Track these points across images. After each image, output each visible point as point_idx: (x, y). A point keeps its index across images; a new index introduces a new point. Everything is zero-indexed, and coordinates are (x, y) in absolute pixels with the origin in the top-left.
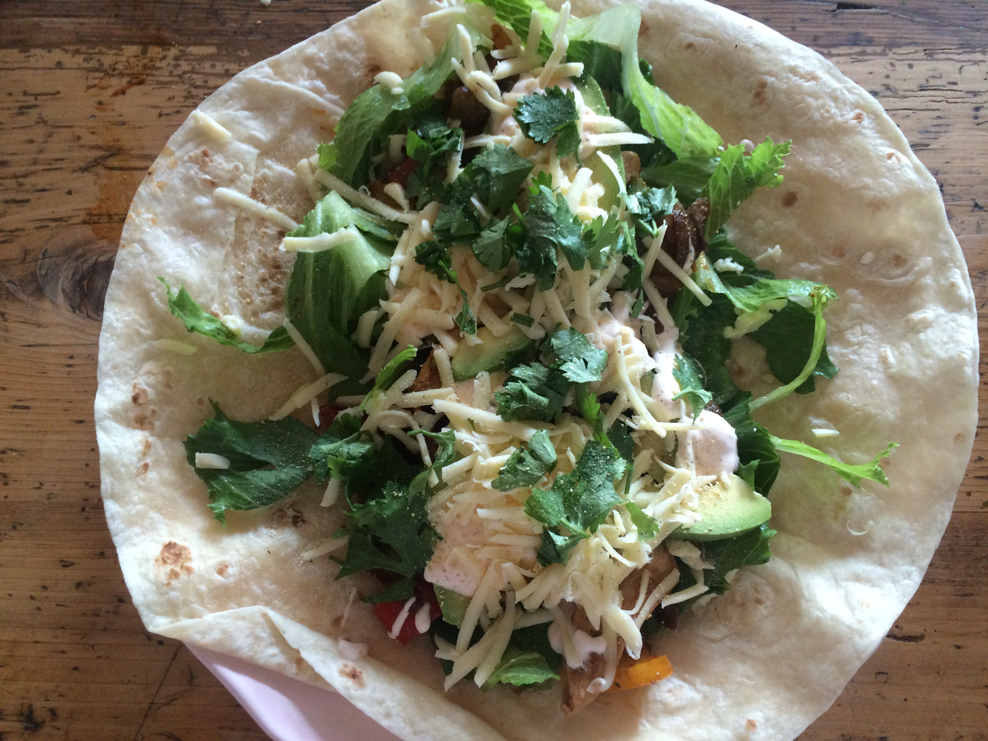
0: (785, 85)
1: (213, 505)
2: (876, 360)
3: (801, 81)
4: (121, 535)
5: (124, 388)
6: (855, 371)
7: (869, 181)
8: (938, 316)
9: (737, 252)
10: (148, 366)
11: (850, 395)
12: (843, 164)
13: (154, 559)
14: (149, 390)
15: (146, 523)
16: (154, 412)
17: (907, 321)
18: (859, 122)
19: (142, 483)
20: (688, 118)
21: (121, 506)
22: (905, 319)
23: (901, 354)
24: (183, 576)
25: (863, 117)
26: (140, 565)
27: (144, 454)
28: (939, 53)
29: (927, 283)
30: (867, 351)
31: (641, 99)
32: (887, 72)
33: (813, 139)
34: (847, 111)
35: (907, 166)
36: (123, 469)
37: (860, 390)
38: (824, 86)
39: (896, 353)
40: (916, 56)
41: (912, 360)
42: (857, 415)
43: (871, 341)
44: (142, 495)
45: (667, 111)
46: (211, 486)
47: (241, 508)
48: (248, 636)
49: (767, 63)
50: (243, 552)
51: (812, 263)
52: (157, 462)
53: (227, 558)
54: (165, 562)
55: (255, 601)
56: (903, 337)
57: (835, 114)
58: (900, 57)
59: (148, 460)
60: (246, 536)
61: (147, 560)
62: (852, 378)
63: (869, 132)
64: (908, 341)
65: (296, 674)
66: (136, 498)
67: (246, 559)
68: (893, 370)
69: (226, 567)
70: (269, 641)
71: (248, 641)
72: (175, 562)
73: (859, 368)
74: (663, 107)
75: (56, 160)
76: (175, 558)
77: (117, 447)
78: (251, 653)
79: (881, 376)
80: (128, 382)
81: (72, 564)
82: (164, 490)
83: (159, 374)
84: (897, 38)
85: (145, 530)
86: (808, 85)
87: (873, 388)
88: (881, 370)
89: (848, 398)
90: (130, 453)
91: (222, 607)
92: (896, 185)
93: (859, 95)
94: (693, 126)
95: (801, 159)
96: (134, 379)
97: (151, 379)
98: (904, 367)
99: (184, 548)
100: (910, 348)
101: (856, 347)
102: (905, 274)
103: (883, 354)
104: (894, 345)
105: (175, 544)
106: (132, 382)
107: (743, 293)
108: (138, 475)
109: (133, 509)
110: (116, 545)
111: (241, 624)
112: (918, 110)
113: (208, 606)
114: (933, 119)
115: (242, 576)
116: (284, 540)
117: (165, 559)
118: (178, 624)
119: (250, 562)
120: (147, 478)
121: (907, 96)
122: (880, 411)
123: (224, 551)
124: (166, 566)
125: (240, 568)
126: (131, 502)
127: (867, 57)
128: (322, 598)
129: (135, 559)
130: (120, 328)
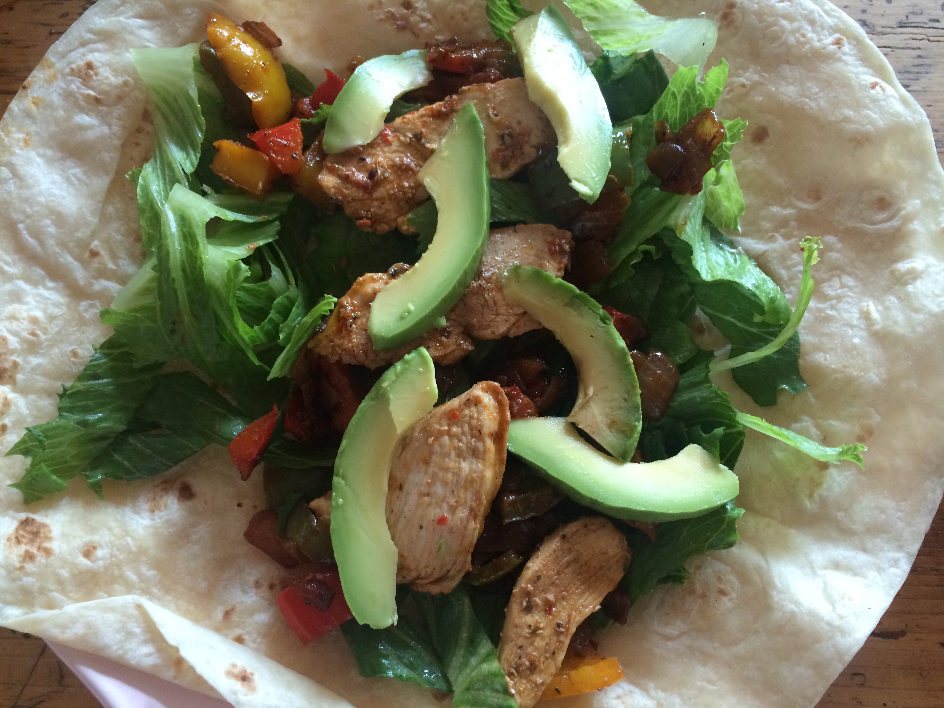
0: (756, 6)
2: (857, 315)
6: (833, 328)
7: (850, 113)
8: (928, 266)
10: (11, 310)
11: (828, 356)
12: (821, 94)
13: (6, 538)
14: (11, 338)
16: (16, 364)
17: (892, 272)
18: (839, 48)
22: (890, 269)
23: (887, 308)
24: (41, 558)
25: (842, 42)
27: (2, 413)
29: (916, 229)
30: (847, 306)
33: (787, 67)
34: (825, 35)
35: (892, 96)
37: (839, 350)
38: (799, 8)
39: (880, 308)
41: (899, 315)
42: (836, 378)
43: (851, 294)
48: (118, 631)
50: (117, 531)
51: (784, 207)
52: (17, 423)
53: (96, 538)
54: (18, 541)
55: (130, 588)
56: (888, 290)
57: (812, 38)
59: (7, 421)
60: (121, 510)
62: (830, 335)
63: (850, 59)
64: (894, 294)
65: (175, 677)
67: (119, 539)
68: (877, 327)
69: (95, 548)
70: (143, 638)
71: (119, 637)
72: (32, 541)
73: (838, 325)
76: (31, 537)
78: (120, 652)
79: (864, 333)
83: (24, 319)
86: (782, 6)
87: (854, 347)
88: (862, 326)
89: (826, 359)
91: (89, 595)
92: (880, 118)
93: (839, 18)
95: (774, 89)
97: (14, 326)
98: (890, 323)
99: (44, 525)
100: (896, 301)
101: (834, 302)
102: (890, 219)
103: (865, 309)
104: (878, 300)
105: (33, 520)
111: (110, 616)
112: (898, 48)
113: (71, 595)
114: (914, 58)
115: (113, 559)
116: (167, 517)
117: (20, 538)
118: (31, 616)
119: (124, 543)
120: (5, 441)
121: (885, 33)
122: (862, 374)
123: (93, 530)
124: (19, 546)
125: (112, 549)
128: (212, 586)
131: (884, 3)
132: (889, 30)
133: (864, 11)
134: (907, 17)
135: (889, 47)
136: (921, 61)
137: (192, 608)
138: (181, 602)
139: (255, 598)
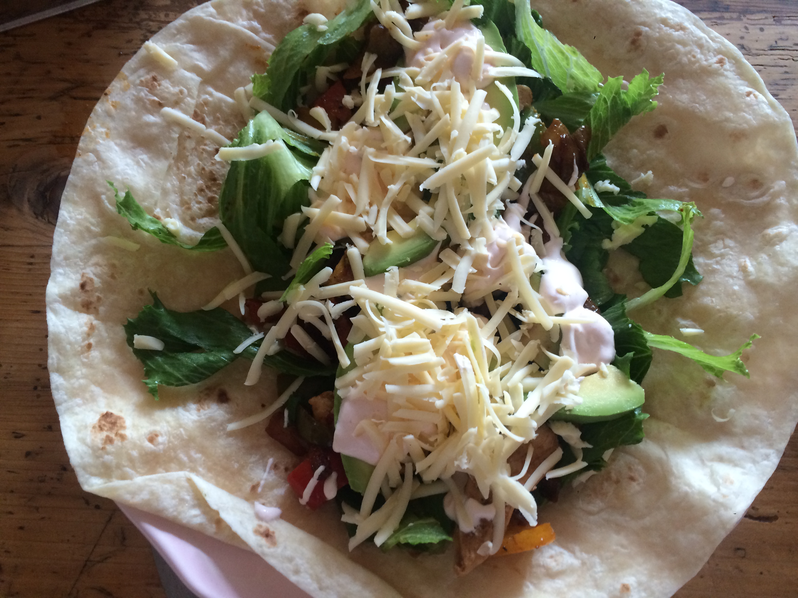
0: (657, 34)
1: (148, 381)
2: (736, 269)
3: (671, 30)
4: (64, 405)
5: (73, 277)
6: (718, 278)
7: (730, 115)
8: (791, 231)
9: (614, 176)
10: (95, 259)
11: (714, 299)
12: (708, 101)
13: (92, 426)
14: (96, 279)
15: (87, 395)
16: (99, 299)
17: (764, 236)
18: (722, 66)
19: (85, 360)
20: (574, 58)
21: (65, 380)
22: (762, 234)
23: (760, 263)
24: (117, 442)
25: (724, 61)
26: (79, 431)
27: (89, 335)
28: (786, 20)
29: (781, 203)
30: (729, 262)
31: (532, 42)
32: (742, 34)
33: (681, 80)
34: (710, 56)
35: (764, 102)
36: (68, 347)
37: (723, 295)
38: (691, 36)
39: (755, 263)
40: (767, 22)
41: (768, 268)
42: (720, 316)
43: (731, 252)
44: (84, 370)
45: (555, 52)
46: (146, 365)
47: (172, 384)
48: (173, 498)
49: (642, 15)
50: (173, 423)
51: (680, 187)
52: (100, 343)
53: (158, 428)
54: (101, 428)
55: (182, 466)
56: (760, 249)
57: (701, 59)
58: (753, 22)
59: (92, 341)
60: (176, 410)
61: (86, 427)
62: (715, 284)
63: (730, 74)
64: (765, 253)
65: (216, 533)
66: (79, 373)
67: (175, 430)
68: (752, 278)
69: (157, 436)
70: (191, 503)
71: (174, 502)
72: (111, 429)
73: (721, 276)
74: (551, 48)
75: (30, 90)
76: (110, 425)
77: (64, 327)
78: (175, 513)
79: (742, 283)
80: (77, 272)
81: (23, 436)
82: (105, 367)
83: (105, 265)
84: (750, 6)
85: (85, 401)
86: (676, 34)
87: (734, 293)
88: (741, 277)
89: (712, 302)
90: (75, 333)
91: (152, 471)
92: (754, 119)
93: (722, 43)
94: (577, 65)
95: (671, 97)
96: (82, 269)
97: (98, 270)
98: (762, 274)
99: (120, 418)
100: (767, 258)
101: (719, 258)
102: (762, 195)
103: (743, 264)
104: (752, 257)
105: (112, 414)
106: (81, 272)
107: (619, 211)
108: (82, 353)
109: (76, 383)
110: (59, 413)
111: (168, 487)
112: (768, 66)
113: (139, 470)
114: (782, 73)
115: (170, 444)
116: (209, 415)
117: (102, 426)
118: (110, 484)
119: (178, 432)
120: (90, 356)
121: (758, 54)
122: (741, 313)
123: (155, 423)
124: (102, 432)
125: (169, 437)
126: (74, 376)
127: (725, 22)
128: (242, 467)
129: (75, 426)
130: (73, 224)
131: (758, 31)
132: (762, 52)
133: (742, 38)
134: (776, 42)
135: (762, 65)
136: (787, 76)
137: (227, 483)
138: (219, 478)
139: (274, 477)
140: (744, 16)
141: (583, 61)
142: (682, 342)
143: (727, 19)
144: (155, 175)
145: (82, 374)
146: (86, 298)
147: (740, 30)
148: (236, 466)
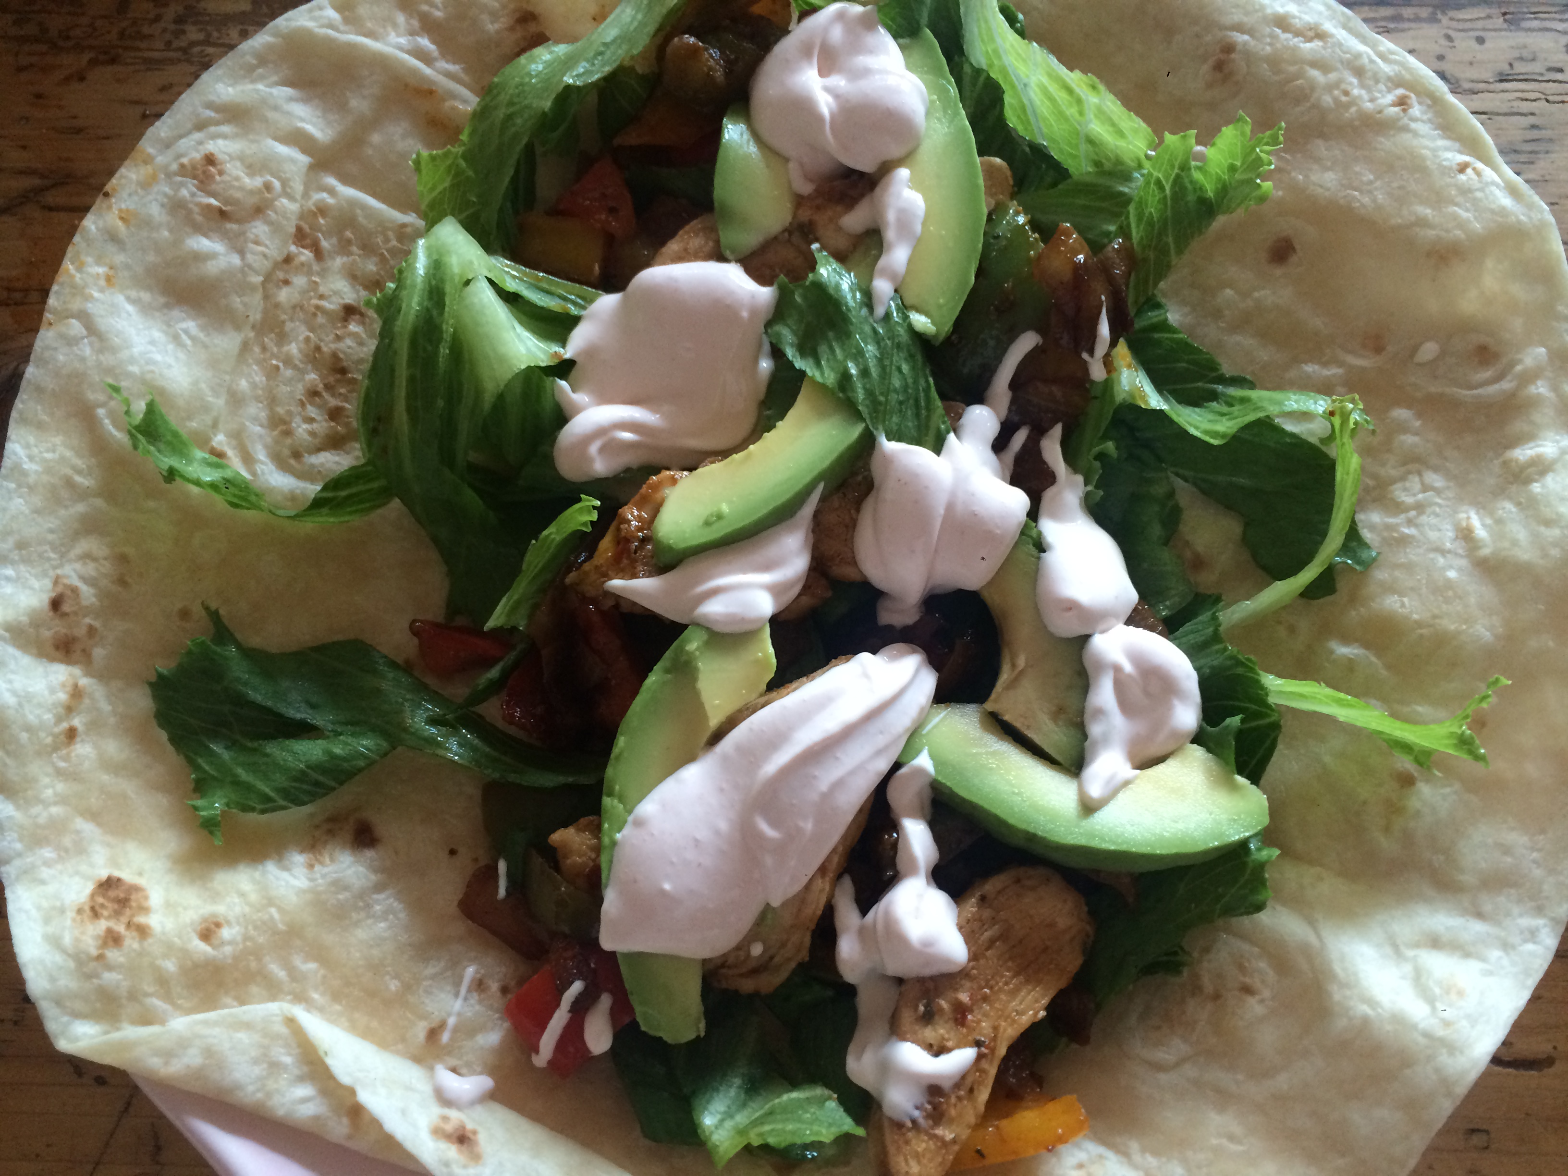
0: (1268, 48)
1: (199, 803)
2: (1451, 534)
3: (1296, 40)
4: (17, 863)
5: (36, 584)
6: (1412, 555)
7: (1427, 212)
8: (1563, 452)
9: (1187, 344)
10: (85, 545)
11: (1406, 600)
12: (1378, 184)
13: (76, 908)
14: (85, 589)
15: (67, 841)
16: (92, 631)
17: (1506, 464)
18: (1404, 111)
19: (62, 764)
20: (1092, 100)
21: (18, 807)
22: (1501, 460)
23: (1500, 521)
24: (131, 942)
25: (1409, 102)
26: (47, 920)
27: (69, 710)
28: (1529, 19)
29: (1539, 394)
30: (1433, 520)
31: (1005, 69)
32: (1438, 50)
33: (1320, 142)
34: (1380, 92)
35: (1493, 183)
36: (24, 736)
37: (1424, 590)
38: (1338, 50)
39: (1489, 521)
40: (1489, 24)
41: (1519, 532)
42: (1421, 636)
43: (1440, 501)
44: (60, 787)
45: (1053, 87)
46: (196, 767)
47: (252, 809)
48: (255, 1062)
49: (1234, 10)
50: (253, 897)
51: (1325, 364)
52: (95, 726)
53: (220, 909)
54: (95, 913)
55: (274, 991)
56: (1500, 492)
57: (1360, 97)
58: (1461, 26)
59: (77, 722)
60: (260, 867)
61: (62, 911)
62: (1409, 567)
63: (1423, 128)
64: (1510, 498)
65: (350, 1137)
66: (49, 792)
67: (259, 911)
68: (1485, 552)
69: (218, 925)
70: (297, 1072)
71: (257, 1071)
72: (117, 914)
73: (1421, 551)
74: (1044, 79)
76: (116, 906)
77: (14, 693)
78: (259, 1095)
79: (1463, 562)
80: (45, 574)
82: (106, 778)
83: (105, 559)
85: (63, 854)
86: (1308, 47)
87: (1449, 584)
88: (1460, 551)
89: (1403, 605)
90: (40, 705)
91: (209, 1003)
92: (1475, 218)
93: (1405, 65)
94: (1101, 113)
95: (1301, 177)
96: (55, 568)
97: (90, 569)
98: (1506, 544)
99: (136, 889)
100: (1514, 510)
101: (1413, 513)
102: (1499, 378)
103: (1464, 524)
104: (1484, 508)
105: (119, 880)
106: (52, 573)
107: (1199, 416)
108: (55, 748)
109: (42, 814)
111: (243, 1037)
112: (1498, 114)
113: (179, 1002)
114: (1525, 129)
115: (248, 944)
116: (334, 875)
117: (97, 908)
118: (116, 1036)
119: (266, 917)
120: (73, 754)
121: (1476, 91)
122: (1464, 627)
123: (216, 896)
124: (97, 921)
125: (246, 928)
126: (39, 801)
127: (1406, 25)
128: (407, 988)
129: (39, 908)
130: (36, 472)
131: (1474, 44)
132: (1482, 86)
133: (1441, 58)
134: (1511, 65)
135: (1488, 113)
136: (1535, 134)
137: (375, 1024)
138: (357, 1015)
139: (478, 1007)
140: (1444, 13)
141: (1112, 105)
142: (1342, 695)
143: (1409, 20)
144: (213, 364)
145: (56, 794)
146: (64, 631)
147: (1436, 42)
148: (394, 985)
